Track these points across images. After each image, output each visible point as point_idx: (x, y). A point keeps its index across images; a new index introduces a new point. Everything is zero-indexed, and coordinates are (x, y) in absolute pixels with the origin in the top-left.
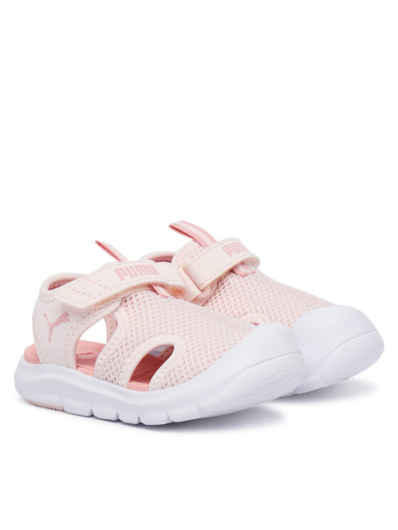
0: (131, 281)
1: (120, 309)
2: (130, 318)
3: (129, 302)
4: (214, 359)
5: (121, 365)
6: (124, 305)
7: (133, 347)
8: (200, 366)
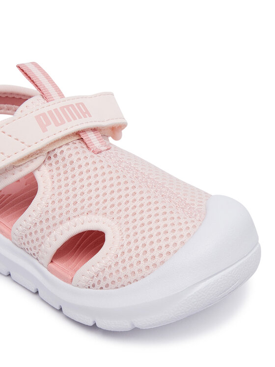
0: (56, 132)
1: (43, 167)
2: (53, 182)
3: (53, 160)
4: (155, 265)
5: (39, 243)
6: (48, 162)
7: (55, 225)
8: (137, 272)
